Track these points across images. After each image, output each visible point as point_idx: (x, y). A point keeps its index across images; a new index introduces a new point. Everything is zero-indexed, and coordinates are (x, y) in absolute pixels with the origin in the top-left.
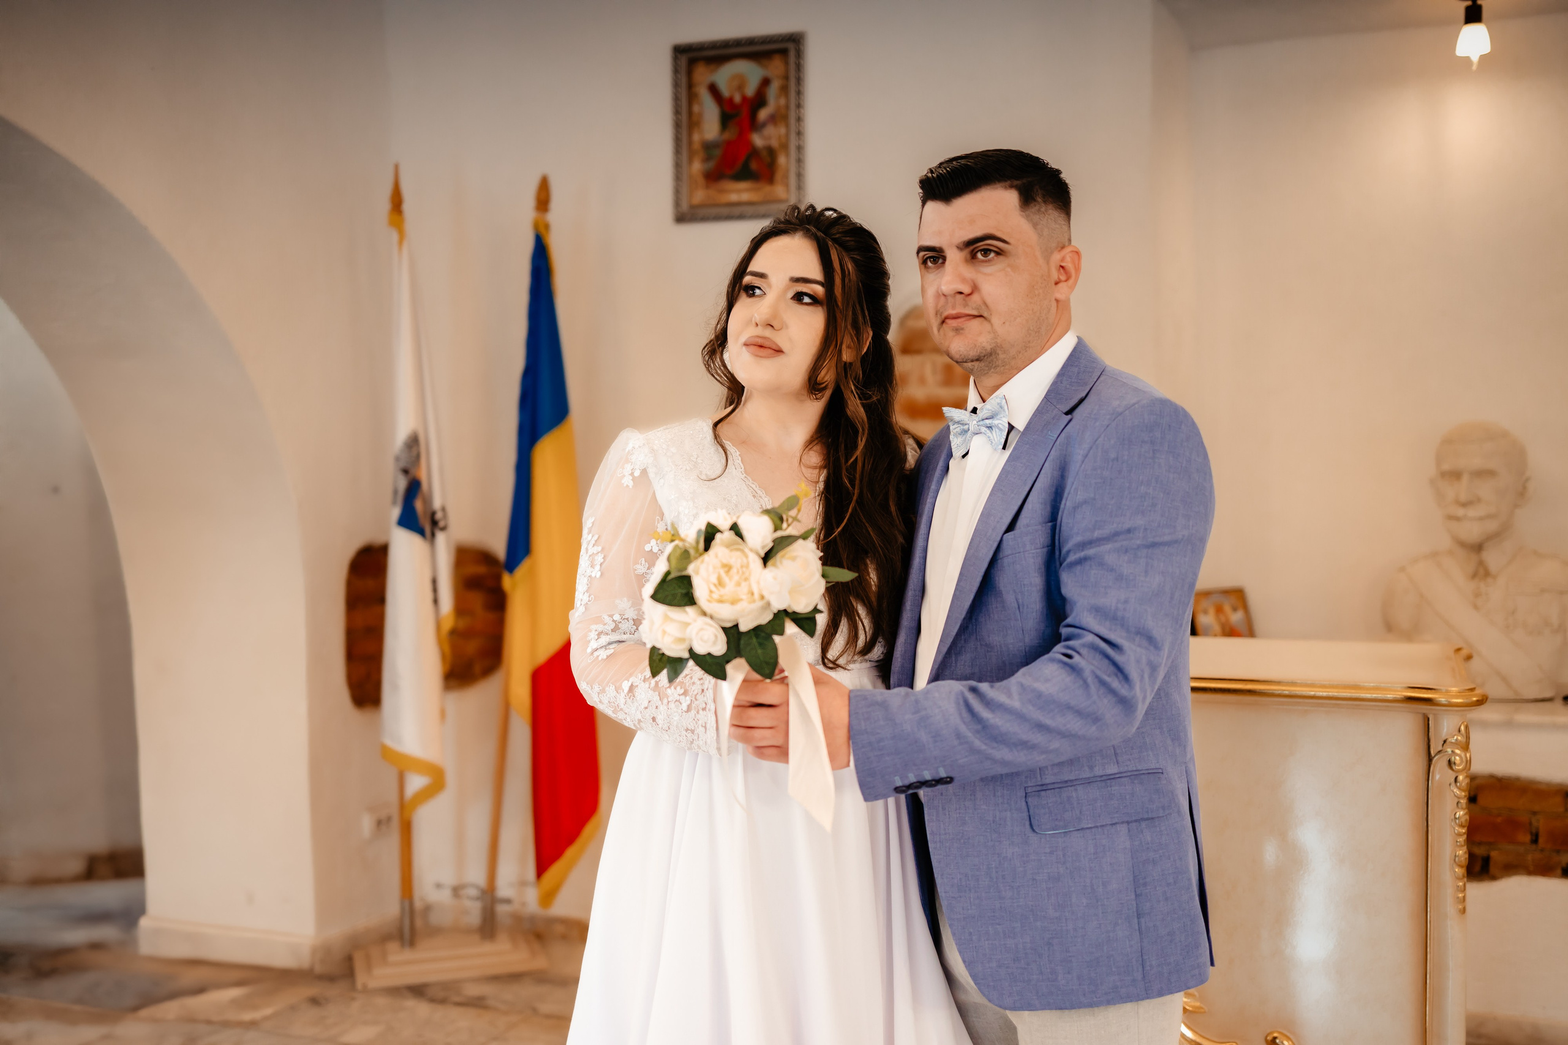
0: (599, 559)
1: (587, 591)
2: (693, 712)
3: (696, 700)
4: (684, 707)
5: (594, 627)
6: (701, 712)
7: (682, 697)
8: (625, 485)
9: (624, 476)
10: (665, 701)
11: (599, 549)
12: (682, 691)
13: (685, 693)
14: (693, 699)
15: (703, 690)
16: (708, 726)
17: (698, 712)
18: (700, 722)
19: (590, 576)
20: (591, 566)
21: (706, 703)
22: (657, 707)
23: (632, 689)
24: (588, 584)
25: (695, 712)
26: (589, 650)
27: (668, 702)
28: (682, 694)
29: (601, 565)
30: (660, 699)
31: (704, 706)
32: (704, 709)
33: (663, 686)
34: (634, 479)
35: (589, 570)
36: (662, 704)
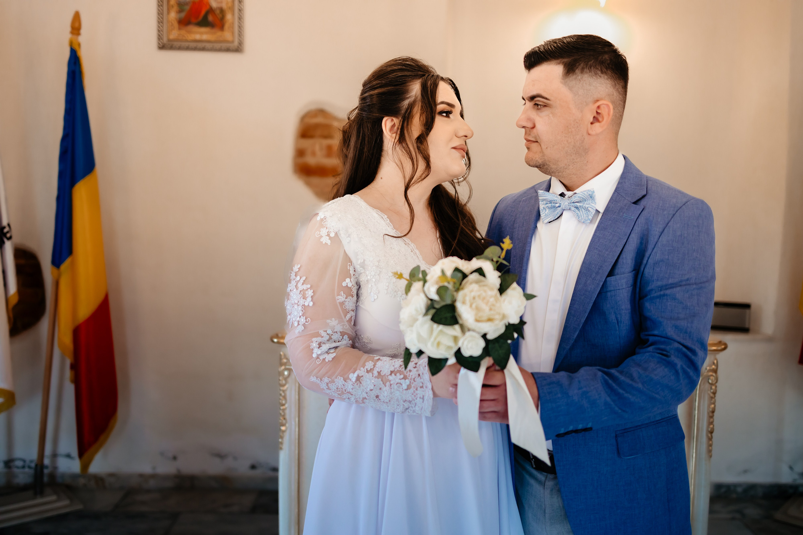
0: (310, 293)
1: (303, 315)
2: (412, 390)
3: (415, 381)
4: (405, 387)
5: (314, 339)
6: (419, 388)
7: (403, 380)
8: (324, 243)
9: (322, 237)
10: (388, 384)
11: (309, 286)
12: (402, 376)
13: (405, 378)
14: (412, 381)
15: (419, 375)
16: (426, 398)
17: (417, 389)
18: (419, 396)
19: (304, 305)
20: (303, 299)
21: (422, 383)
22: (380, 389)
23: (358, 378)
24: (302, 311)
25: (415, 389)
26: (314, 355)
27: (391, 385)
28: (402, 379)
29: (312, 297)
30: (383, 383)
31: (421, 385)
32: (422, 387)
33: (385, 375)
34: (330, 238)
35: (302, 302)
36: (385, 386)
